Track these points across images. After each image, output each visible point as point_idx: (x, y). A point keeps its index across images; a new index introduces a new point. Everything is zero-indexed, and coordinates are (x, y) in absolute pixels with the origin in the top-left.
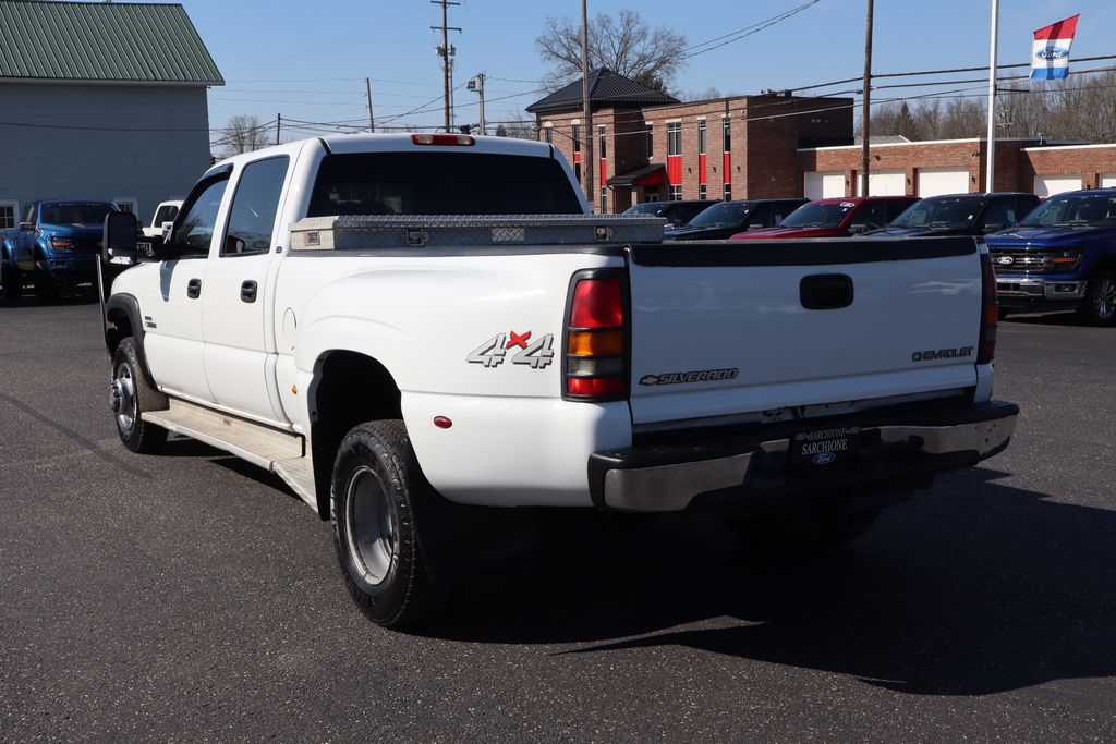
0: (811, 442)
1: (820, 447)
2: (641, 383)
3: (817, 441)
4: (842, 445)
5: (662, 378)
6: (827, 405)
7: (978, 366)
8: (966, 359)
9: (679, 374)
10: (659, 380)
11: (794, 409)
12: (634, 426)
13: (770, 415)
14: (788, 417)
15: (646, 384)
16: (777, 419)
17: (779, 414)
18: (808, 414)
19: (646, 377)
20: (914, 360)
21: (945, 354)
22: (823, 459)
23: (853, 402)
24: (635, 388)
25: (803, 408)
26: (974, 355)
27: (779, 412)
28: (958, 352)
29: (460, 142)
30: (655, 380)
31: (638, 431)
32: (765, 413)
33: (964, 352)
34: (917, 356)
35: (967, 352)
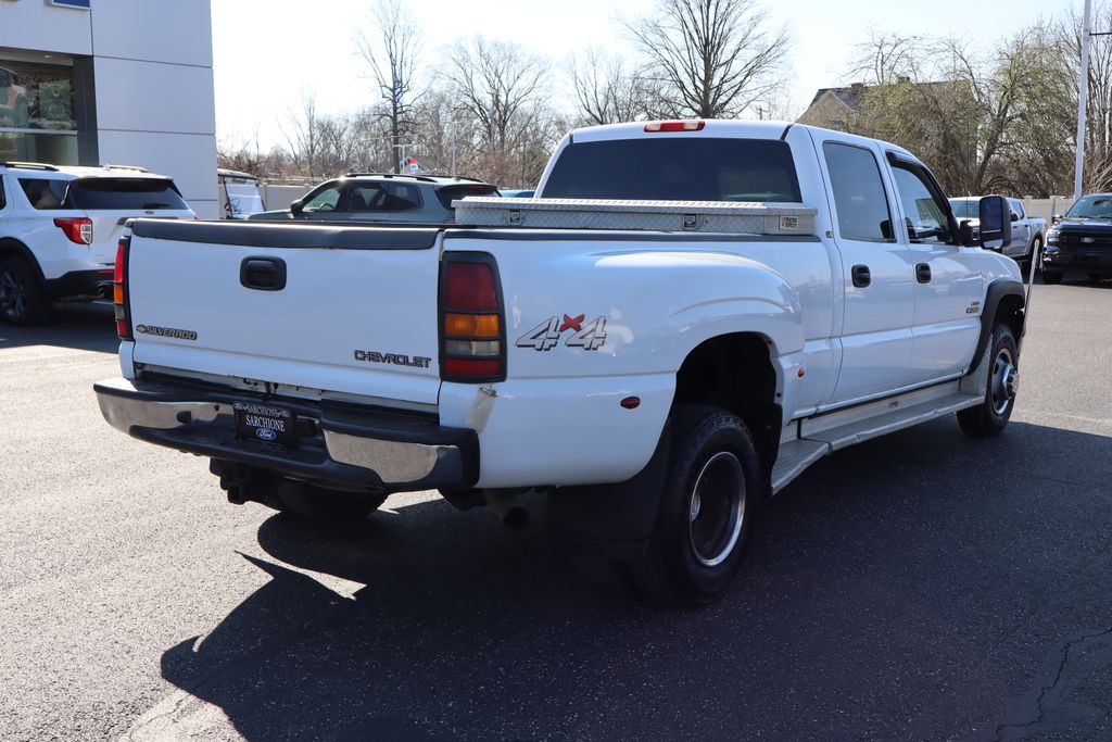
0: (252, 415)
1: (261, 423)
3: (256, 415)
4: (280, 426)
6: (298, 388)
8: (423, 370)
11: (267, 384)
13: (249, 383)
14: (262, 389)
16: (254, 388)
17: (256, 384)
18: (279, 391)
20: (358, 358)
21: (395, 359)
22: (265, 434)
23: (323, 391)
25: (276, 385)
29: (686, 128)
32: (245, 380)
33: (419, 362)
34: (361, 355)
35: (424, 363)
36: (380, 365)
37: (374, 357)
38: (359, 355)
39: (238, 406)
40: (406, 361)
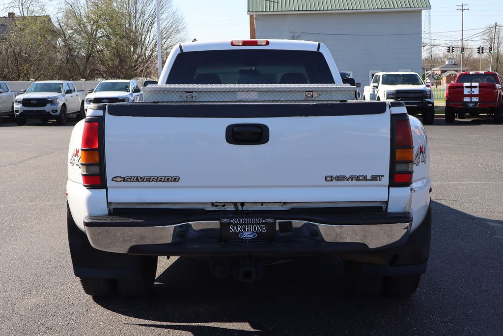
0: (237, 225)
1: (244, 229)
2: (112, 180)
3: (241, 225)
4: (263, 229)
5: (126, 179)
6: (262, 204)
7: (391, 188)
8: (378, 182)
9: (137, 177)
10: (124, 180)
11: (235, 204)
12: (109, 204)
14: (231, 208)
15: (116, 181)
16: (222, 209)
18: (247, 208)
19: (116, 177)
20: (327, 180)
21: (357, 178)
22: (247, 235)
23: (285, 203)
24: (109, 183)
25: (243, 204)
26: (386, 180)
27: (224, 204)
28: (369, 178)
29: (259, 44)
30: (122, 179)
31: (113, 207)
32: (213, 204)
33: (374, 178)
34: (329, 178)
35: (378, 178)
36: (345, 182)
37: (341, 178)
38: (329, 179)
39: (225, 221)
40: (365, 178)
